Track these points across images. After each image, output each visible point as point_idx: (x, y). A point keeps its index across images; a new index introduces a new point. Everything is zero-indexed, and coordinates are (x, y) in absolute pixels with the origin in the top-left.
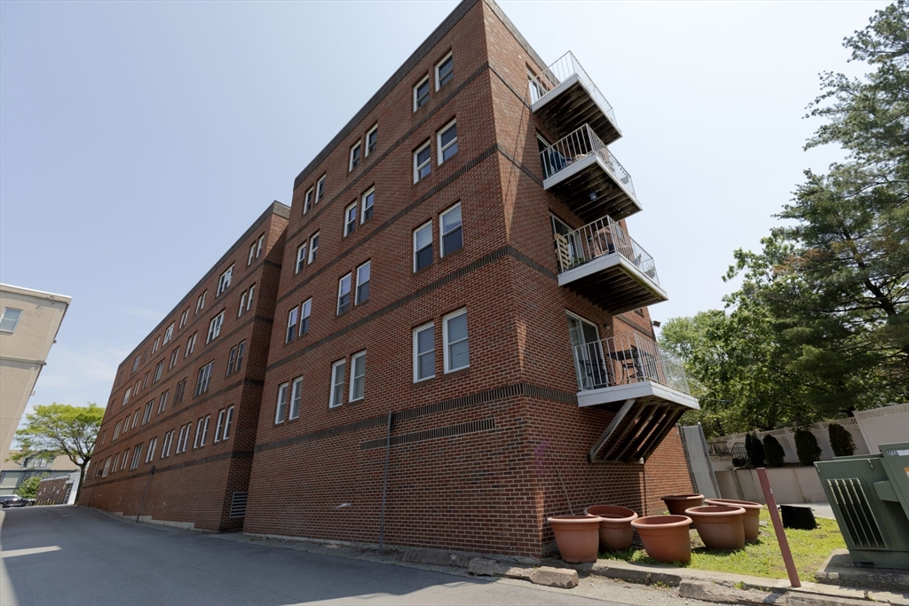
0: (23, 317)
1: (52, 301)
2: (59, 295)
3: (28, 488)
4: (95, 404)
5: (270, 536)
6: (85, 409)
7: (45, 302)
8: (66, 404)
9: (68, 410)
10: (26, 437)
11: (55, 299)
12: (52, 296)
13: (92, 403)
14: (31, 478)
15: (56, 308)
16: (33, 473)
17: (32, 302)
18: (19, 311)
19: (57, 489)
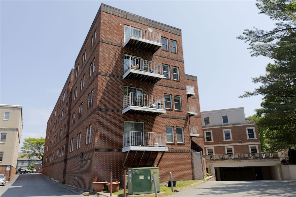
0: (10, 114)
1: (17, 108)
2: (19, 106)
3: (31, 167)
4: (42, 137)
5: (69, 185)
6: (39, 139)
7: (15, 109)
8: (33, 138)
9: (34, 140)
10: (24, 149)
11: (18, 107)
12: (17, 106)
13: (41, 137)
14: (32, 163)
15: (18, 110)
16: (32, 161)
17: (12, 109)
18: (9, 113)
19: (39, 167)
